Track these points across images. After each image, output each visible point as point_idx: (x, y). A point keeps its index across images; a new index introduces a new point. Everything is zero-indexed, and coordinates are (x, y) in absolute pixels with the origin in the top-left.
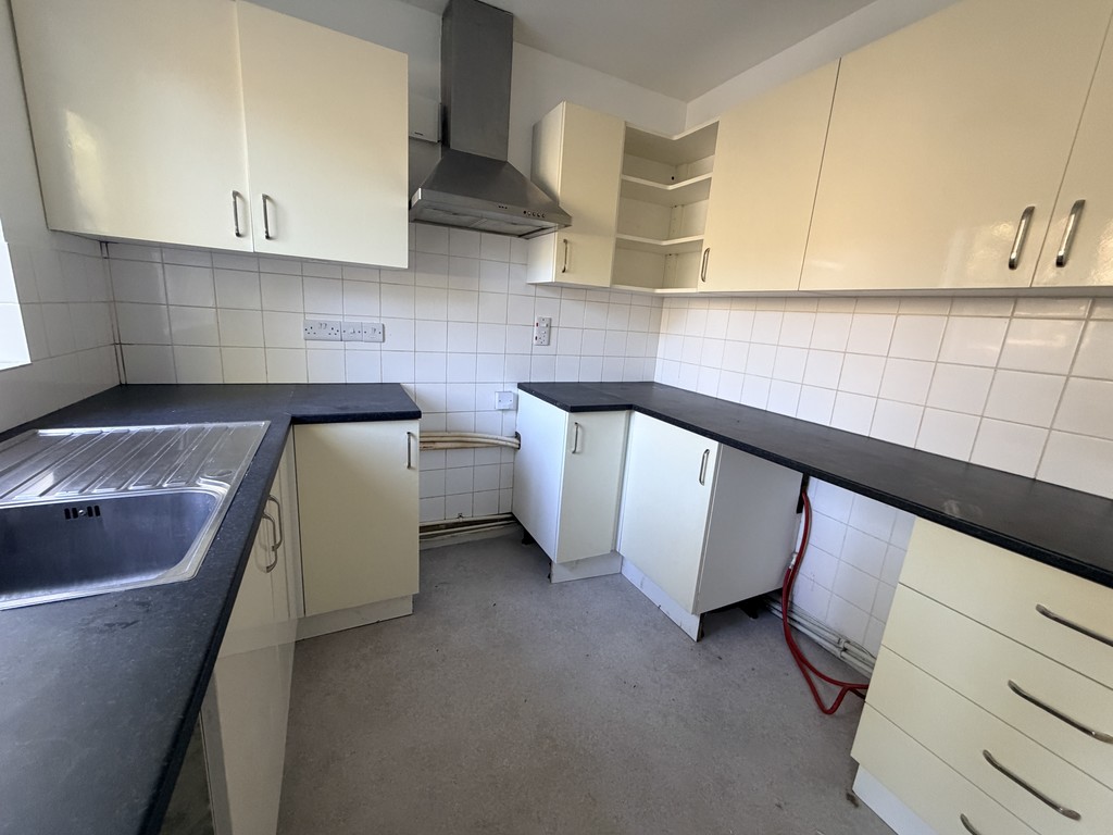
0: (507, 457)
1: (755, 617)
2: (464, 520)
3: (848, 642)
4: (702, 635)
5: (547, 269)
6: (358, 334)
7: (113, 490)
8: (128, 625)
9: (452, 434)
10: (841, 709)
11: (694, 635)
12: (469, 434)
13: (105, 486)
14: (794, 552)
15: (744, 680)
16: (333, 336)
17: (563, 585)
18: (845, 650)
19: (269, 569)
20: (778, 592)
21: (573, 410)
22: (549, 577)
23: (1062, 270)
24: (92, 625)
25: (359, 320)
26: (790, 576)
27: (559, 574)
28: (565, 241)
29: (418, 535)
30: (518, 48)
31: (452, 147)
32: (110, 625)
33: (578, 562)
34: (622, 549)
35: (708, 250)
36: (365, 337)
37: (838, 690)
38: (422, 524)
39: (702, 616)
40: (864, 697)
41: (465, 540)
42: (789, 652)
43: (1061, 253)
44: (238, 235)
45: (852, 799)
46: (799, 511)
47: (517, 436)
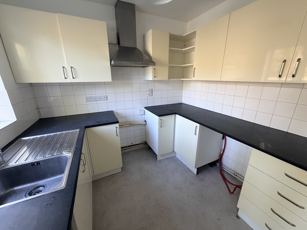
0: (143, 127)
1: (212, 167)
2: (133, 144)
3: (237, 173)
4: (198, 173)
5: (150, 76)
6: (100, 99)
7: (42, 157)
8: (51, 204)
9: (128, 123)
10: (235, 192)
11: (196, 173)
12: (132, 122)
13: (40, 156)
14: (222, 150)
15: (209, 185)
16: (93, 100)
17: (160, 161)
18: (236, 175)
19: (83, 172)
20: (218, 160)
21: (160, 116)
22: (156, 159)
23: (294, 78)
24: (43, 205)
25: (100, 95)
26: (221, 156)
27: (159, 158)
28: (154, 69)
29: (121, 149)
30: (137, 13)
31: (121, 46)
32: (47, 205)
33: (164, 155)
34: (176, 150)
35: (195, 68)
36: (102, 99)
37: (235, 187)
38: (122, 147)
39: (198, 169)
40: (241, 188)
41: (133, 150)
42: (221, 176)
43: (294, 74)
44: (65, 78)
45: (238, 217)
46: (223, 139)
47: (145, 121)
